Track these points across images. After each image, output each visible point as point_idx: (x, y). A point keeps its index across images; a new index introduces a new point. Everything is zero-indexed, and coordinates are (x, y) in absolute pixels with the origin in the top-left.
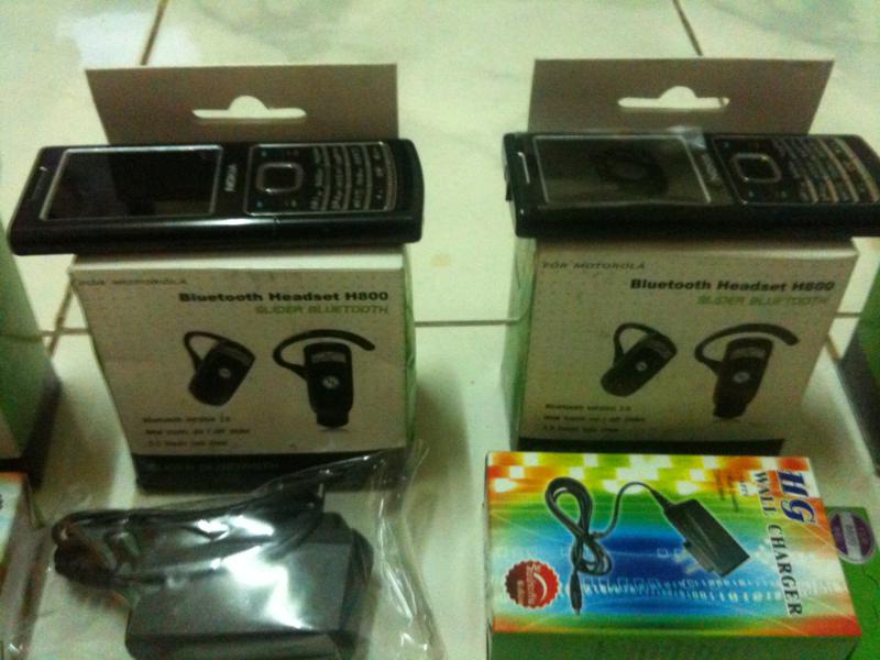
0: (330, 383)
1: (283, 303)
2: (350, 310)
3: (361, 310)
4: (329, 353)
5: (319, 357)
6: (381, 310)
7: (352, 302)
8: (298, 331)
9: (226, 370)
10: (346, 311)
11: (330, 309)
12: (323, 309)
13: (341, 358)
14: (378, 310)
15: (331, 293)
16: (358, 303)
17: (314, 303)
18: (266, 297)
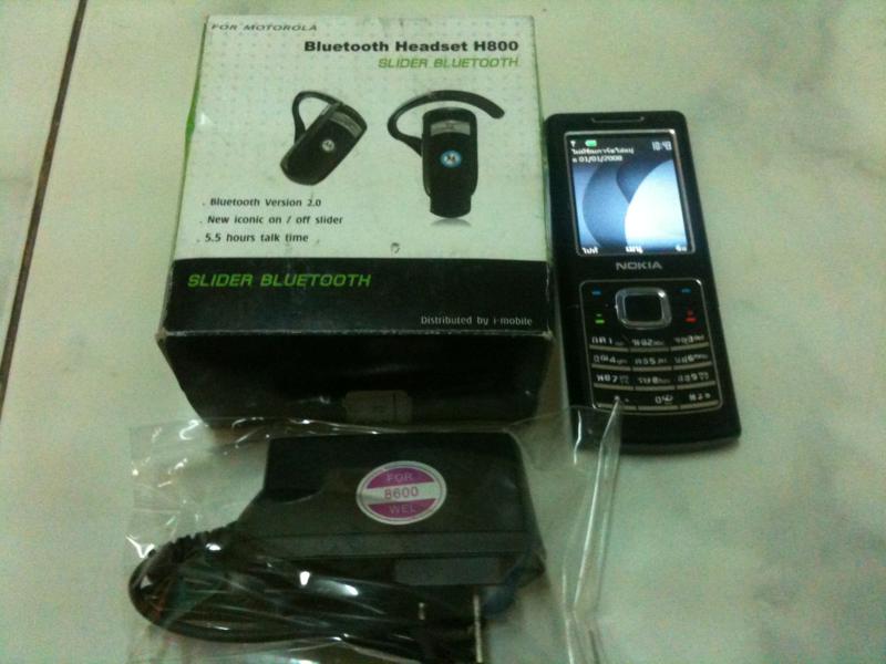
0: (451, 159)
1: (409, 54)
2: (478, 62)
3: (490, 64)
4: (452, 122)
5: (439, 127)
6: (511, 62)
7: (481, 54)
8: (421, 92)
9: (330, 142)
10: (474, 65)
11: (457, 63)
12: (450, 62)
13: (464, 128)
14: (507, 62)
15: (460, 42)
16: (486, 54)
17: (440, 54)
18: (392, 47)
